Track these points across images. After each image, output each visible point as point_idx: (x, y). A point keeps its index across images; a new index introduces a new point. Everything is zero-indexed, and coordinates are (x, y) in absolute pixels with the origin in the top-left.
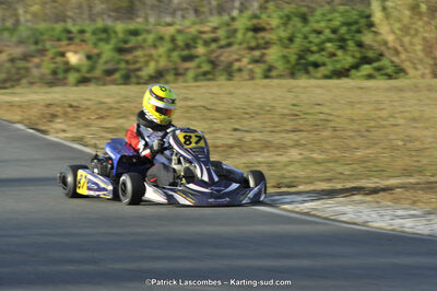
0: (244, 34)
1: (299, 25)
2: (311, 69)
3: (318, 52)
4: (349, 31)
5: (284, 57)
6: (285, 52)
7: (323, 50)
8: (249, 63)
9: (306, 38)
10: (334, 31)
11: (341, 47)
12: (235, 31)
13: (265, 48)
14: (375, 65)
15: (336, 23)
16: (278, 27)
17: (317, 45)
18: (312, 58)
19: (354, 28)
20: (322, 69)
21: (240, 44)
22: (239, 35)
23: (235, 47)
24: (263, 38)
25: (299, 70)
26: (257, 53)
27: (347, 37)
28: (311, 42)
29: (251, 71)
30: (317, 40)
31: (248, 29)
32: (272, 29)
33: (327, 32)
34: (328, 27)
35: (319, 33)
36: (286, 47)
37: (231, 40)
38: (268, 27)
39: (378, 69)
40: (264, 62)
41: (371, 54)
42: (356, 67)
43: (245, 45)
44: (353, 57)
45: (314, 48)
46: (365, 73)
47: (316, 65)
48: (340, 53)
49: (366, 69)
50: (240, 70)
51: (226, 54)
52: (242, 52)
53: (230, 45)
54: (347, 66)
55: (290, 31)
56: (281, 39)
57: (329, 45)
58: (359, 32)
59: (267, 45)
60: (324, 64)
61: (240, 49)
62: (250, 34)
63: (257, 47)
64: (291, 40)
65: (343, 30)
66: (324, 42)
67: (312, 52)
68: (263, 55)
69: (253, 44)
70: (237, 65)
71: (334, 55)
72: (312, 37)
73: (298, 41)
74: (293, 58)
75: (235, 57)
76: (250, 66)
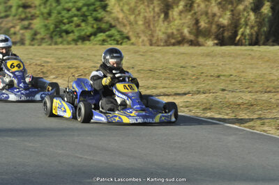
0: (17, 9)
1: (54, 5)
2: (64, 34)
3: (69, 23)
4: (88, 10)
5: (46, 26)
6: (46, 22)
7: (72, 22)
8: (21, 29)
9: (59, 13)
10: (78, 9)
11: (83, 21)
12: (11, 7)
13: (31, 19)
14: (107, 33)
15: (80, 4)
16: (40, 5)
17: (67, 19)
18: (64, 28)
19: (92, 8)
20: (71, 35)
21: (15, 16)
22: (13, 10)
23: (10, 18)
24: (30, 13)
25: (56, 35)
26: (26, 23)
27: (87, 14)
28: (62, 17)
29: (23, 34)
30: (67, 15)
31: (19, 6)
32: (35, 7)
33: (74, 10)
34: (74, 7)
35: (69, 10)
36: (47, 19)
37: (8, 13)
38: (33, 5)
39: (110, 36)
40: (32, 29)
41: (104, 26)
42: (95, 34)
43: (17, 17)
44: (93, 27)
45: (65, 21)
46: (101, 38)
47: (67, 32)
48: (83, 24)
49: (101, 36)
50: (15, 34)
51: (4, 23)
52: (15, 22)
53: (7, 16)
54: (88, 34)
55: (48, 8)
56: (42, 14)
57: (75, 19)
58: (95, 10)
59: (33, 17)
60: (73, 32)
61: (13, 19)
62: (21, 9)
63: (26, 19)
64: (49, 14)
65: (85, 9)
66: (72, 17)
67: (64, 24)
68: (30, 24)
69: (23, 16)
70: (12, 30)
71: (78, 26)
72: (64, 13)
73: (54, 15)
74: (52, 27)
75: (11, 25)
76: (21, 32)
